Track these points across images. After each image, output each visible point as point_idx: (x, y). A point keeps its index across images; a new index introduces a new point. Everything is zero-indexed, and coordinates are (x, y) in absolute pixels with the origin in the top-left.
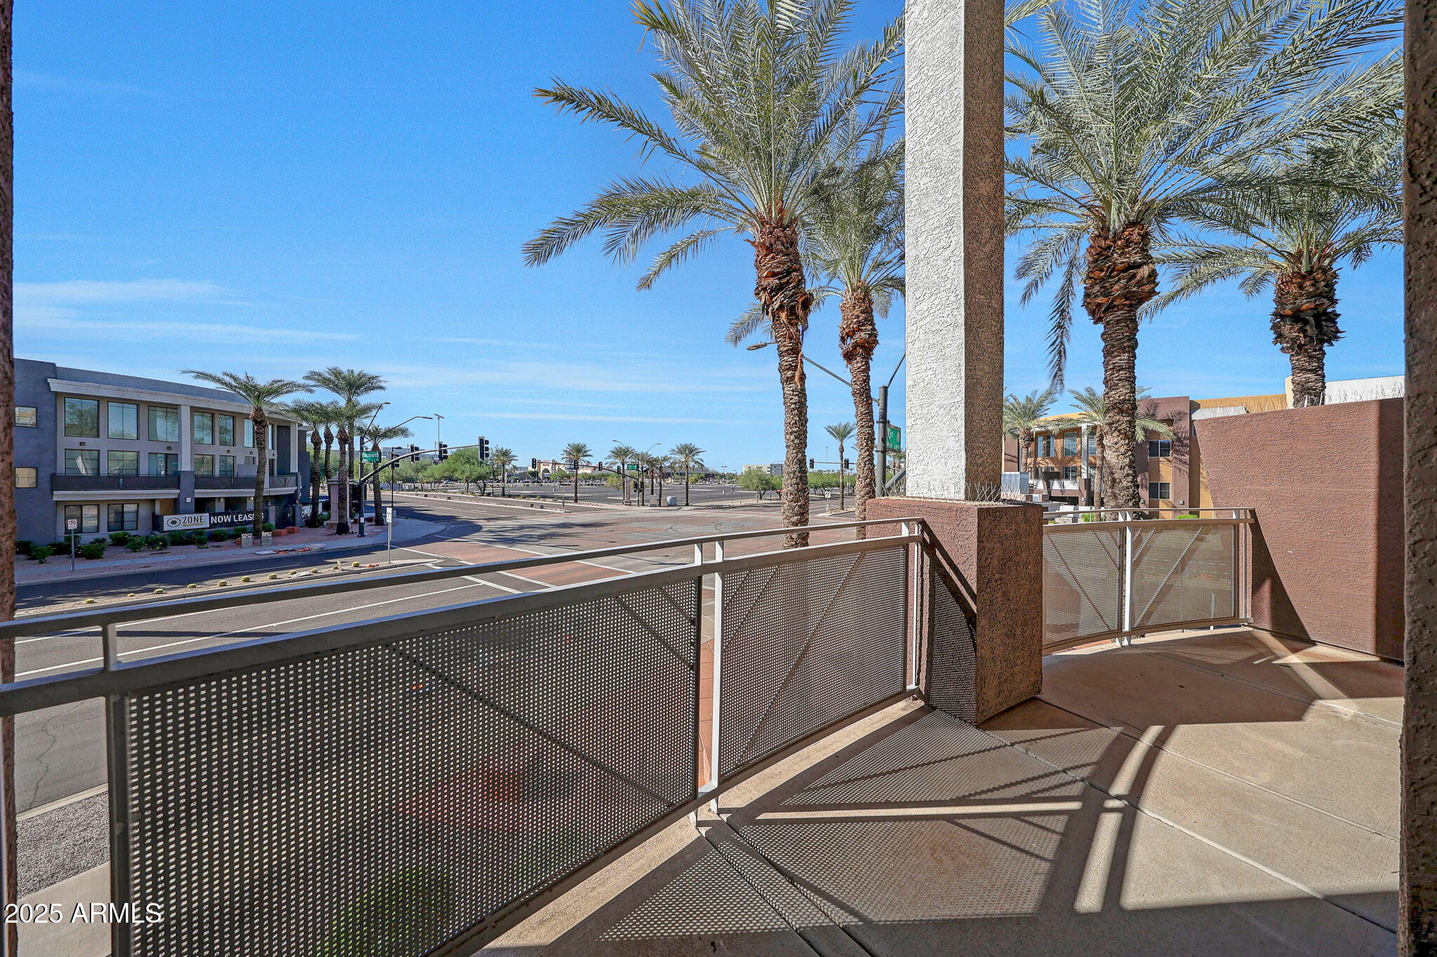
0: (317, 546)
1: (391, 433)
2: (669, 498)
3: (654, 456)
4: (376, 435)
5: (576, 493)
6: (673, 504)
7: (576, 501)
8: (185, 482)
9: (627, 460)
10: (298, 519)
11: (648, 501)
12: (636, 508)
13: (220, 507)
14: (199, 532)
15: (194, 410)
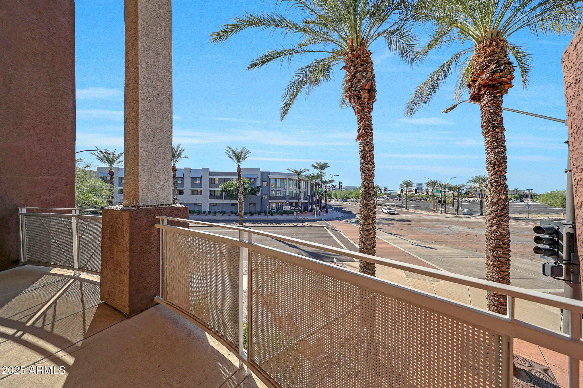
0: (306, 218)
1: (330, 182)
2: (466, 210)
3: (454, 185)
4: (326, 183)
5: (406, 205)
6: (470, 214)
7: (406, 209)
8: (287, 198)
9: (435, 187)
10: (308, 209)
11: (449, 211)
12: (440, 214)
13: (294, 205)
14: (288, 211)
15: (289, 179)
